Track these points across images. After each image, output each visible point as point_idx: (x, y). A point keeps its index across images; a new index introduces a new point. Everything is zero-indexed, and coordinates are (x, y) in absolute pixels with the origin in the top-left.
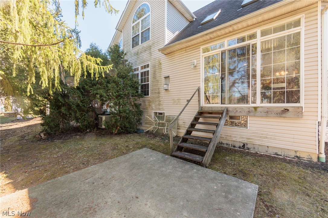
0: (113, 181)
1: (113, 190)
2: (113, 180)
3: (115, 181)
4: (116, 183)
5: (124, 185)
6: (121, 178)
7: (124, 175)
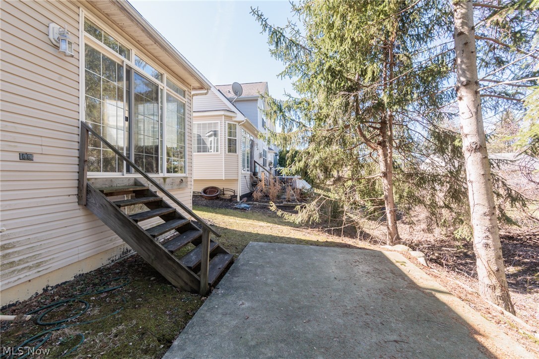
0: (349, 308)
1: (355, 297)
2: (348, 310)
3: (346, 306)
4: (346, 303)
5: (338, 294)
6: (335, 305)
7: (328, 306)
